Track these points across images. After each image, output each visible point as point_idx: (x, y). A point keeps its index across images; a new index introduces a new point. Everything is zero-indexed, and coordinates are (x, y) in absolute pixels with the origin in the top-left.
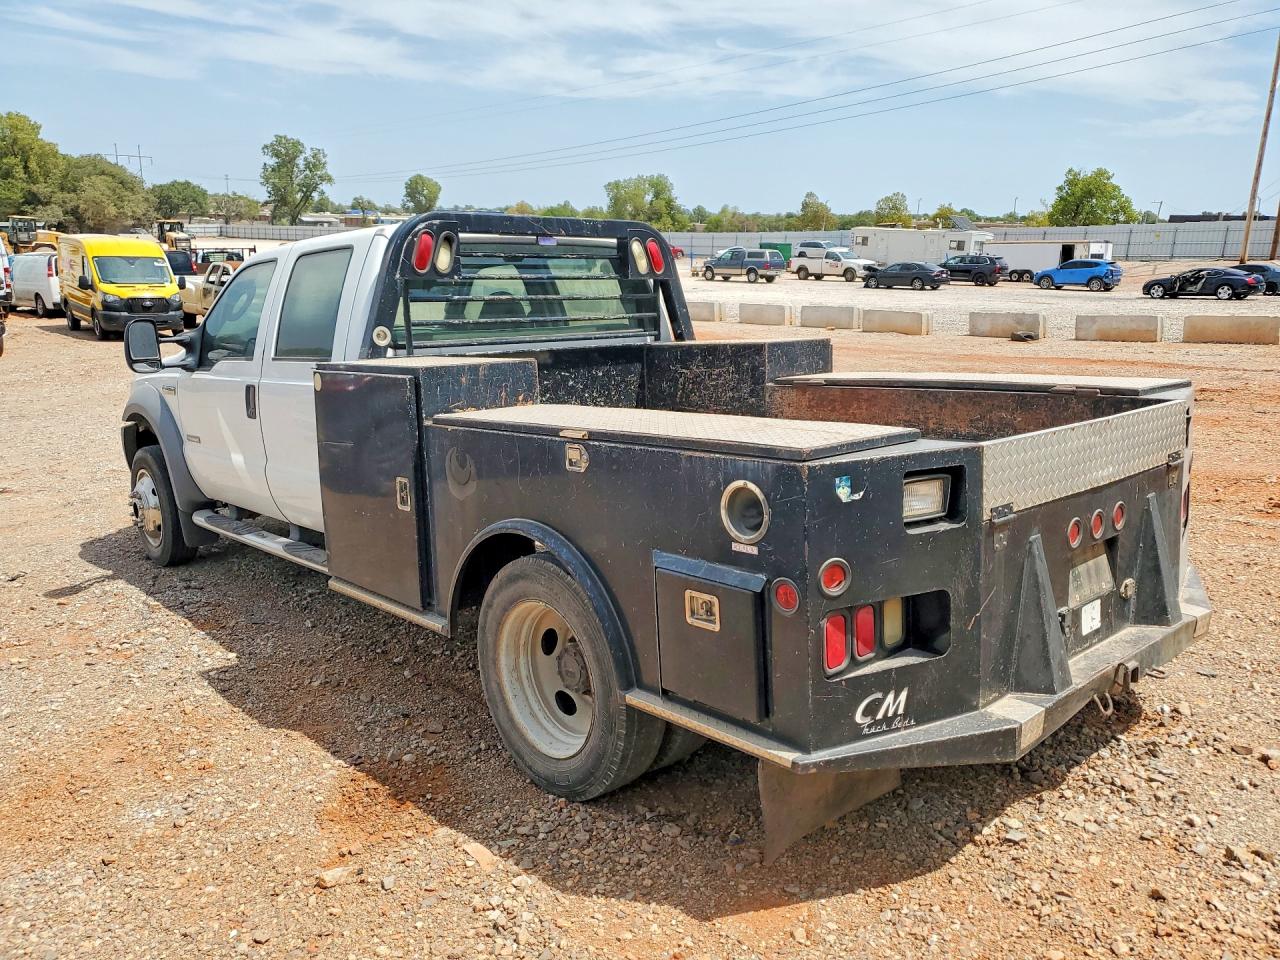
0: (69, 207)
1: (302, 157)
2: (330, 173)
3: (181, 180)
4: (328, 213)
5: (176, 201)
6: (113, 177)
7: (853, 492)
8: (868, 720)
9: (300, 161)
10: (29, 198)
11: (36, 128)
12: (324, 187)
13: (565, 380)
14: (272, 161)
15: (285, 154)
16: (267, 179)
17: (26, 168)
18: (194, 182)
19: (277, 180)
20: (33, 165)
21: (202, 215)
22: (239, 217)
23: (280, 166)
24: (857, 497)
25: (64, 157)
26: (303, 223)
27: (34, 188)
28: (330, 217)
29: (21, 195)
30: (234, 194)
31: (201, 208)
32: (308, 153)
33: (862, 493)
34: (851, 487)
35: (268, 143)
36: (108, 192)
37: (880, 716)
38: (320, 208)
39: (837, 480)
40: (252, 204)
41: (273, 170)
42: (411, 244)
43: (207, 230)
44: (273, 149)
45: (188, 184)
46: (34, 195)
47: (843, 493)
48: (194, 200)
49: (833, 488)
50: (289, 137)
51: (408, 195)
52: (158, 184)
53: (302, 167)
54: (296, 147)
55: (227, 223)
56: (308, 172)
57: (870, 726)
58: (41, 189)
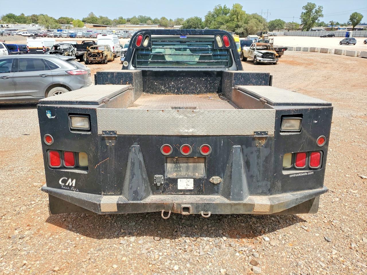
0: (245, 28)
1: (315, 9)
2: (323, 14)
3: (278, 19)
4: (322, 27)
5: (275, 25)
6: (257, 19)
7: (52, 116)
8: (63, 184)
9: (314, 11)
10: (237, 26)
11: (241, 7)
12: (320, 18)
13: (190, 80)
14: (305, 11)
15: (309, 8)
16: (302, 17)
17: (237, 18)
18: (282, 19)
19: (305, 17)
20: (239, 17)
21: (282, 29)
22: (292, 29)
23: (307, 12)
24: (53, 117)
25: (247, 14)
26: (312, 30)
27: (238, 23)
28: (322, 28)
29: (235, 25)
30: (293, 22)
31: (282, 27)
32: (317, 8)
33: (55, 117)
34: (51, 114)
35: (305, 5)
36: (255, 23)
37: (67, 184)
38: (320, 25)
39: (47, 111)
40: (297, 25)
41: (305, 14)
42: (136, 39)
43: (281, 33)
44: (306, 8)
45: (280, 20)
46: (238, 25)
47: (49, 115)
48: (280, 25)
49: (46, 113)
50: (312, 3)
51: (351, 19)
52: (272, 20)
53: (314, 12)
54: (314, 5)
55: (288, 31)
56: (315, 14)
57: (64, 186)
58: (240, 23)
